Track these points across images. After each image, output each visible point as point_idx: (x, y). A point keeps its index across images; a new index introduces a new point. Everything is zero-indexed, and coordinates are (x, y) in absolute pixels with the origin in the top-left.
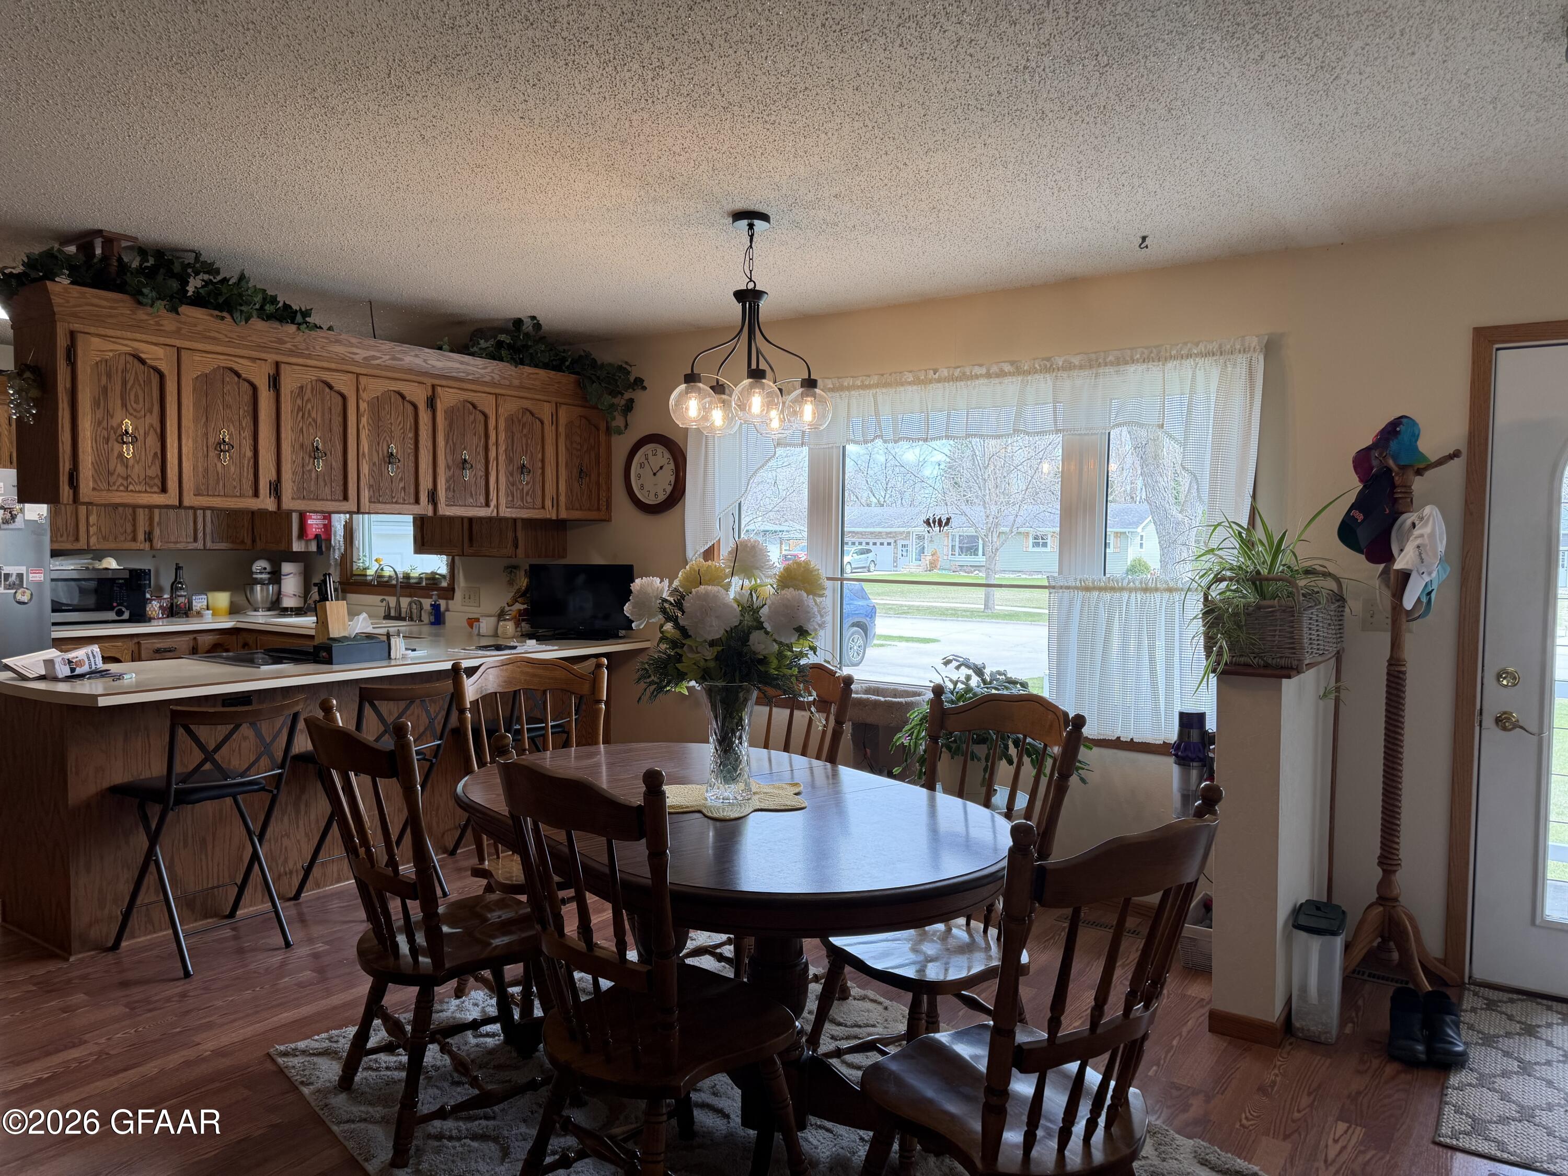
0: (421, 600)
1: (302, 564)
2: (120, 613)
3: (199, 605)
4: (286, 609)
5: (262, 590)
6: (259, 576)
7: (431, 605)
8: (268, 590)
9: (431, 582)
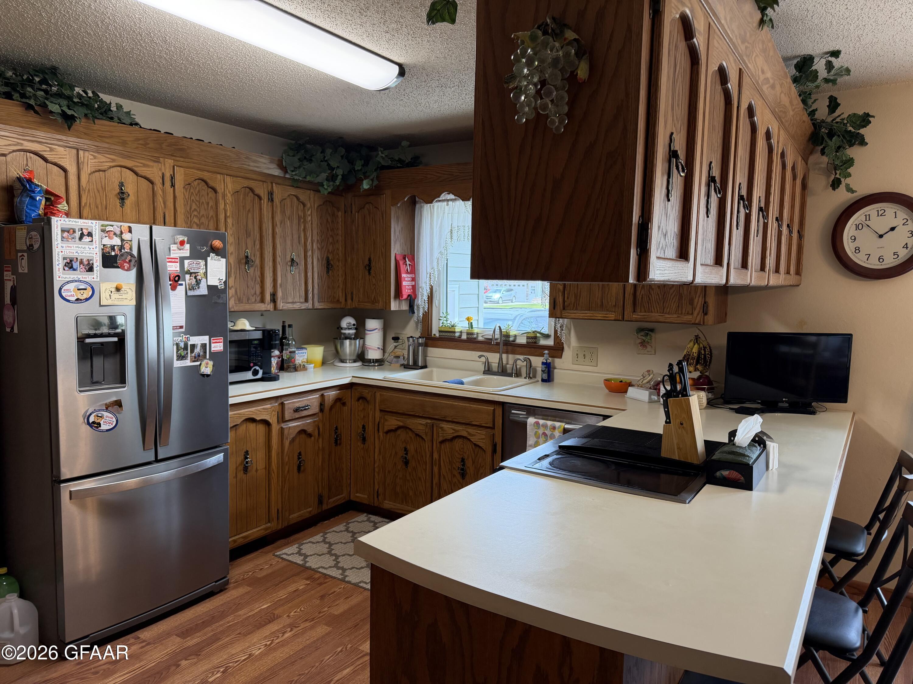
0: (531, 358)
1: (383, 320)
2: (255, 373)
3: (301, 359)
4: (369, 361)
5: (350, 345)
6: (347, 332)
7: (543, 363)
8: (355, 344)
9: (533, 340)
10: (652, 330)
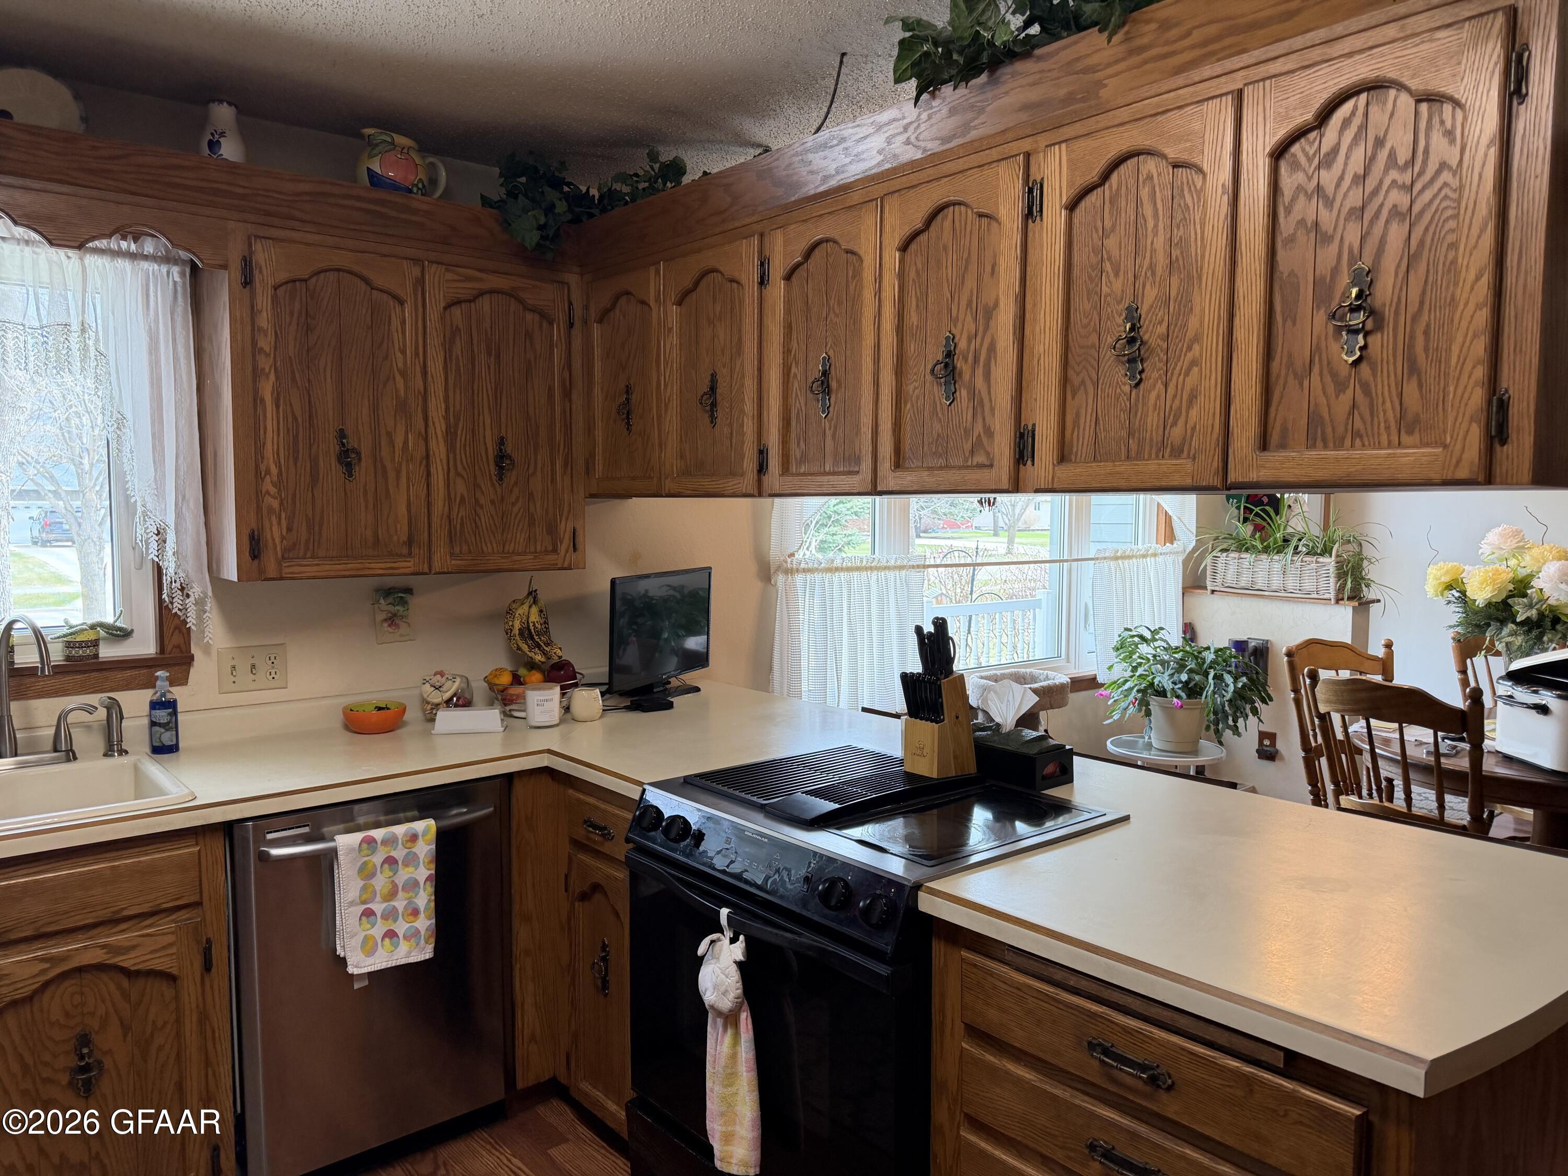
7: (156, 705)
10: (409, 591)
